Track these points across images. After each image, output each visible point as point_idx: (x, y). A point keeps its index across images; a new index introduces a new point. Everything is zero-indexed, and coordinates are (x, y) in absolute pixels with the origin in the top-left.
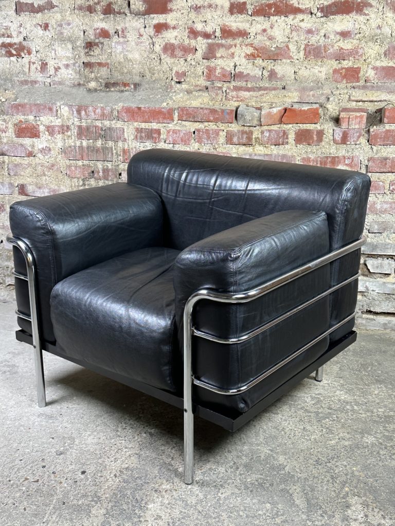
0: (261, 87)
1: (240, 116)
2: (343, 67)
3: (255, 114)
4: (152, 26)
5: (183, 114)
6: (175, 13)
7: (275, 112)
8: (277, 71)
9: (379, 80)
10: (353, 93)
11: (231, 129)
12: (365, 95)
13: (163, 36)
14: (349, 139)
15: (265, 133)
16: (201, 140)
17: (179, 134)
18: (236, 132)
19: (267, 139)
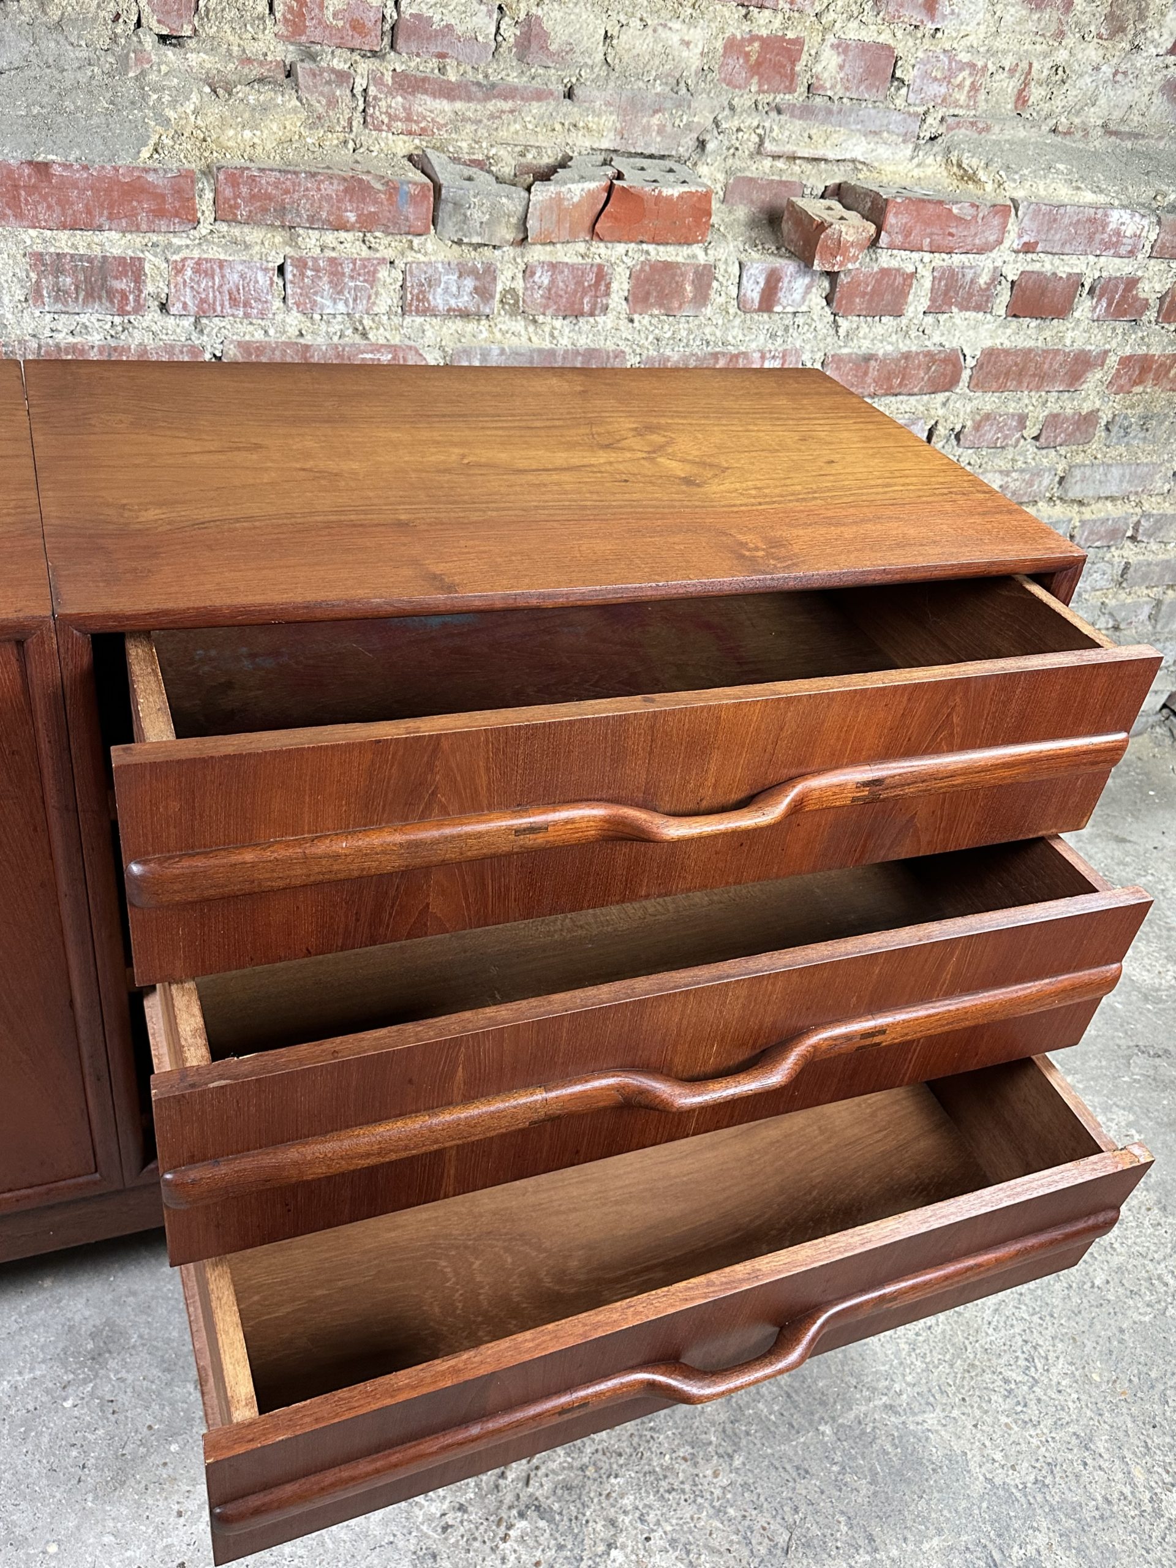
0: (493, 86)
1: (451, 205)
2: (755, 32)
3: (505, 200)
5: (235, 198)
7: (576, 199)
8: (547, 25)
9: (847, 89)
10: (775, 127)
11: (421, 258)
12: (807, 140)
14: (781, 294)
15: (538, 274)
16: (309, 298)
17: (223, 276)
18: (441, 269)
19: (542, 296)
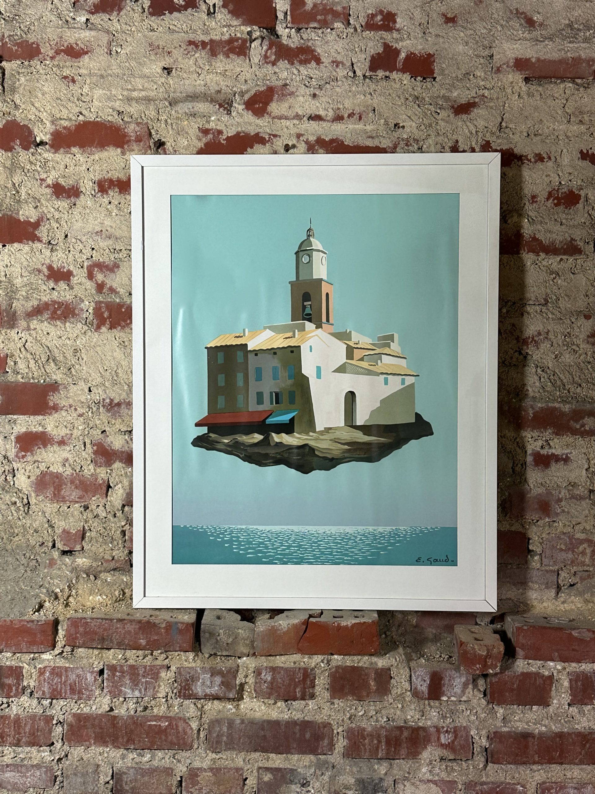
1: (207, 635)
3: (240, 631)
4: (13, 438)
5: (76, 633)
6: (64, 413)
7: (284, 630)
11: (186, 664)
13: (36, 458)
14: (444, 689)
15: (263, 674)
16: (117, 688)
17: (67, 676)
18: (199, 671)
19: (267, 687)
